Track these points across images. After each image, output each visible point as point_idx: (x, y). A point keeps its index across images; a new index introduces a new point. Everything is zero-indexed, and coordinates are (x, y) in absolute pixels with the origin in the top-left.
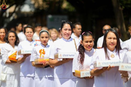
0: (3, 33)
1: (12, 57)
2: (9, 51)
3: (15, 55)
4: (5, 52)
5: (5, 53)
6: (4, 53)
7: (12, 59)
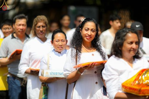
0: (92, 30)
1: (129, 85)
2: (121, 73)
3: (136, 80)
4: (113, 75)
5: (112, 77)
6: (110, 77)
7: (130, 88)
